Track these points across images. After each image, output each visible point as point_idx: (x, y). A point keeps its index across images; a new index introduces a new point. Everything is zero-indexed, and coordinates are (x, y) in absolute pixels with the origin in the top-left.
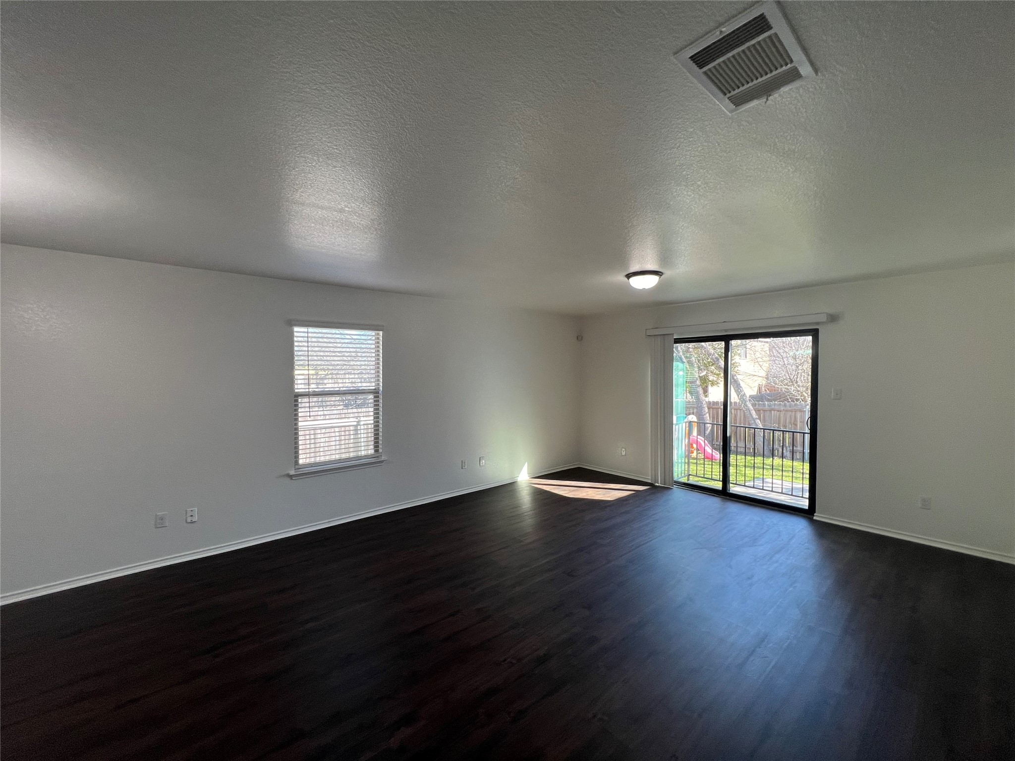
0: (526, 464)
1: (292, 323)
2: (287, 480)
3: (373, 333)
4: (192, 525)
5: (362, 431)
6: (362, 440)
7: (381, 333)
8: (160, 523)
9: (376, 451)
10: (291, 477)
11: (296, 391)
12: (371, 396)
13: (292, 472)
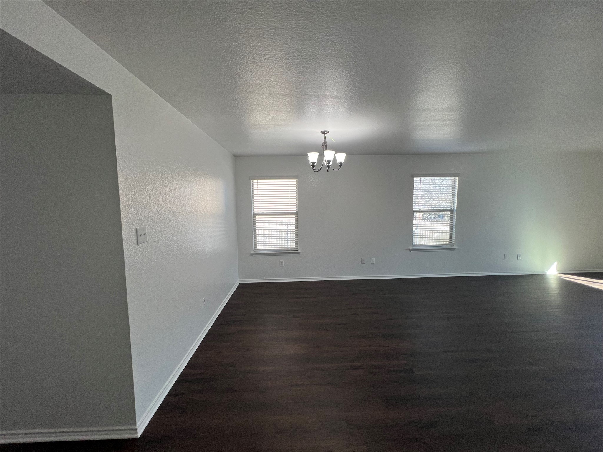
0: (556, 264)
1: (413, 176)
2: (408, 252)
3: (451, 178)
4: (373, 265)
5: (418, 234)
6: (418, 239)
7: (457, 178)
8: (362, 262)
9: (451, 243)
10: (410, 250)
11: (413, 209)
12: (449, 213)
13: (411, 248)
